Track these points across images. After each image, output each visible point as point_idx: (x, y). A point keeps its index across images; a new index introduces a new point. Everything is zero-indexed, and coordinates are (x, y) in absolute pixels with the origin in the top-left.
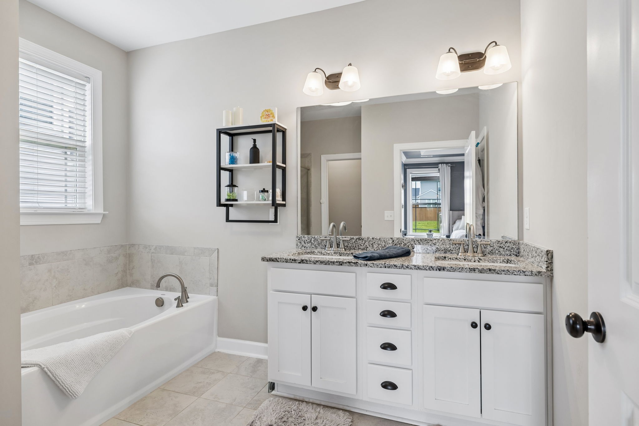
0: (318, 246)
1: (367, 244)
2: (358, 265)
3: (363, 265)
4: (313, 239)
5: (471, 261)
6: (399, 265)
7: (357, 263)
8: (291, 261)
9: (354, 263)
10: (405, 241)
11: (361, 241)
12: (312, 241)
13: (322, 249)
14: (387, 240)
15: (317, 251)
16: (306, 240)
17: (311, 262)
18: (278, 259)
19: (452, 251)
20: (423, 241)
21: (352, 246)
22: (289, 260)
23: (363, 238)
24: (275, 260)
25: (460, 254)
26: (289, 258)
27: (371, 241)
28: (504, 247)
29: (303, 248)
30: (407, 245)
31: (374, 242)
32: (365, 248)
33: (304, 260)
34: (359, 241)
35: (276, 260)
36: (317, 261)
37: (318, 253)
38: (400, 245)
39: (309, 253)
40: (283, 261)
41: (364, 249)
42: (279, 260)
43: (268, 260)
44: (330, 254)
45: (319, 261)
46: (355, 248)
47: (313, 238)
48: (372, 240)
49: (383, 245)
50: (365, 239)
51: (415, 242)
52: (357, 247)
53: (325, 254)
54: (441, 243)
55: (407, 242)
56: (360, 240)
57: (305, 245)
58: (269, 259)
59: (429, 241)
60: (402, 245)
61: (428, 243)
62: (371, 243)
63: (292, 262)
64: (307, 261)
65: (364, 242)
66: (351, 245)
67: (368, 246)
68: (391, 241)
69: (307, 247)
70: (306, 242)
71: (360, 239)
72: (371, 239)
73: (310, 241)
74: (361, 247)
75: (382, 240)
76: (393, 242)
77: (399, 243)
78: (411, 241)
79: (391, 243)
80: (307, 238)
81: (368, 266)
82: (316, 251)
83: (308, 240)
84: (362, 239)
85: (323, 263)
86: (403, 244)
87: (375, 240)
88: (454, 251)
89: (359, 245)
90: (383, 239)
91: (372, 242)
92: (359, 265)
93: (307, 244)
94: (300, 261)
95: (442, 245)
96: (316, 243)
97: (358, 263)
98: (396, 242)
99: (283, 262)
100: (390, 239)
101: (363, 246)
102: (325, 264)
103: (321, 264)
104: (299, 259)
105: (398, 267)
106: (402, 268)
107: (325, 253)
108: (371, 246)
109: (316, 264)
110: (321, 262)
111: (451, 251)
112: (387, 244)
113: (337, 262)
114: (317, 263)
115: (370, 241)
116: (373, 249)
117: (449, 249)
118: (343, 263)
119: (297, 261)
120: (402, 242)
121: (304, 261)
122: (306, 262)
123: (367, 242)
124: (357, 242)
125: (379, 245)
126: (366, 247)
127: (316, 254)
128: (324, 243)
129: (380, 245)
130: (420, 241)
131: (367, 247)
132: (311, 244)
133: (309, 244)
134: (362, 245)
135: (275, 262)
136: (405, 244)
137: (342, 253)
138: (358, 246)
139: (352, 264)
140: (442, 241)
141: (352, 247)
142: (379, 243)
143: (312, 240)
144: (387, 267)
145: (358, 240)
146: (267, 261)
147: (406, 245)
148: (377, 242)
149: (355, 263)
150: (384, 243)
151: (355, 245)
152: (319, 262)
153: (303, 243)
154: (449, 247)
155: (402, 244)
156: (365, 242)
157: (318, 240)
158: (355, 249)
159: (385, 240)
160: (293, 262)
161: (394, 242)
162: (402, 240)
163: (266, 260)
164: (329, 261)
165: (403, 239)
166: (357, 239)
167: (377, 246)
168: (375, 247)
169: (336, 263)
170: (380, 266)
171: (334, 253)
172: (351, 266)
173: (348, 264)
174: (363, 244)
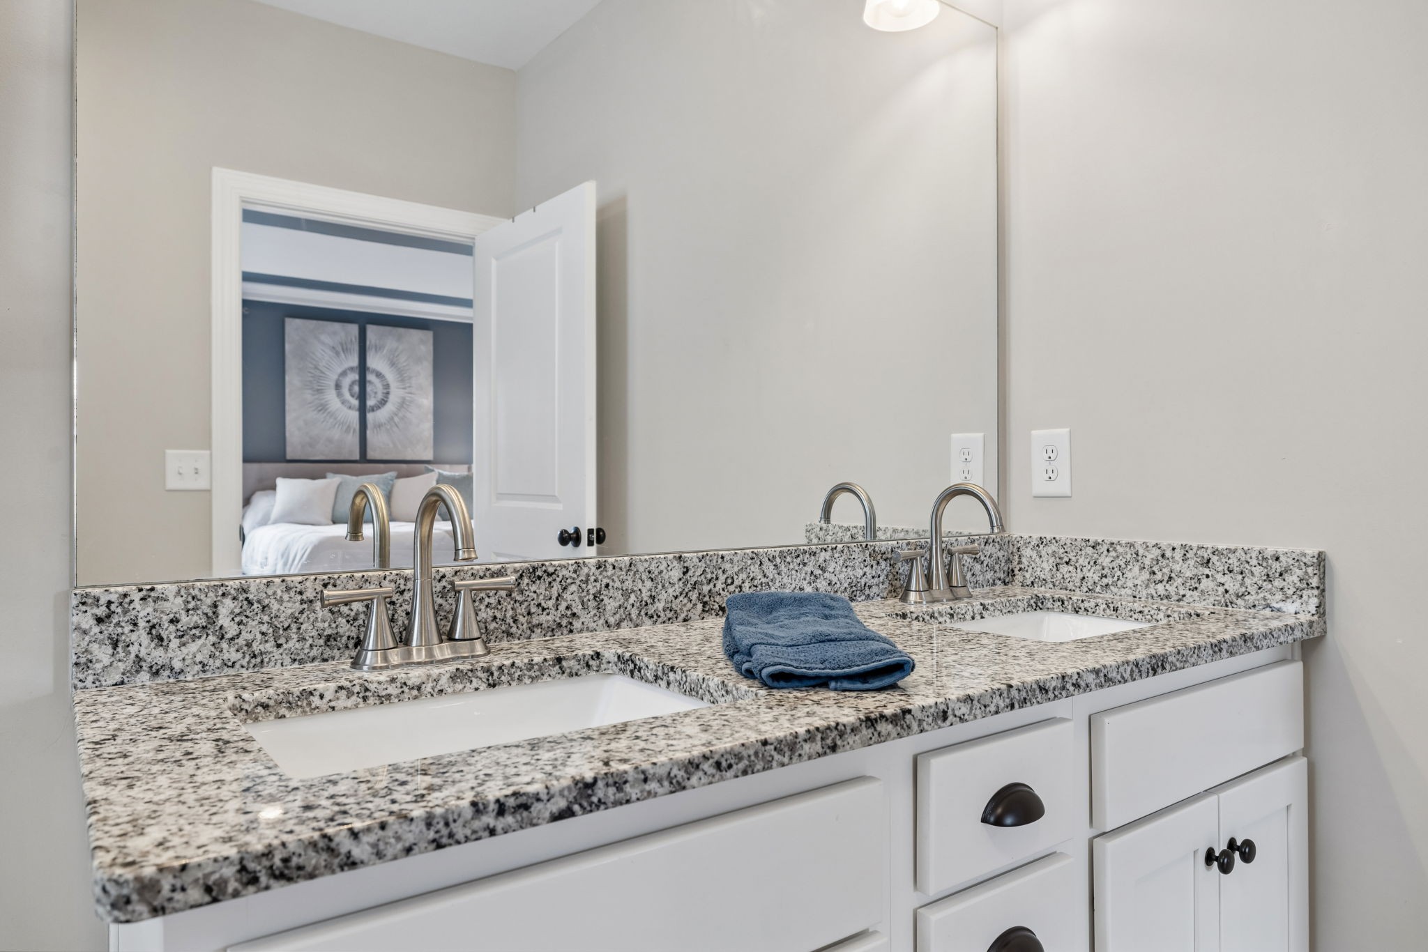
0: (270, 646)
1: (571, 597)
2: (909, 727)
3: (930, 719)
4: (227, 606)
5: (965, 619)
6: (1054, 684)
7: (908, 716)
8: (489, 819)
9: (895, 719)
10: (727, 566)
11: (541, 587)
12: (224, 620)
13: (301, 662)
14: (662, 568)
15: (332, 686)
16: (165, 618)
17: (653, 786)
18: (346, 844)
19: (870, 587)
20: (789, 559)
21: (495, 618)
22: (469, 813)
23: (551, 570)
24: (313, 860)
25: (913, 596)
26: (465, 803)
27: (592, 578)
28: (982, 558)
29: (144, 676)
30: (737, 582)
31: (607, 586)
32: (564, 622)
33: (600, 784)
34: (533, 588)
35: (331, 851)
36: (692, 766)
37: (343, 693)
38: (711, 585)
39: (265, 707)
40: (409, 839)
41: (559, 625)
42: (360, 851)
43: (223, 883)
44: (428, 688)
45: (705, 758)
46: (514, 630)
47: (228, 601)
48: (597, 572)
49: (645, 597)
50: (564, 572)
51: (764, 567)
52: (521, 619)
53: (389, 697)
54: (841, 562)
55: (736, 569)
56: (539, 578)
57: (158, 656)
58: (229, 872)
59: (807, 556)
60: (720, 586)
61: (805, 564)
62: (592, 591)
63: (492, 832)
64: (619, 783)
65: (556, 588)
66: (490, 612)
67: (577, 609)
68: (676, 574)
69: (177, 665)
70: (168, 631)
71: (539, 573)
72: (594, 569)
73: (203, 622)
74: (543, 618)
75: (641, 569)
76: (684, 573)
77: (709, 576)
78: (749, 562)
79: (676, 580)
80: (179, 600)
81: (951, 718)
82: (321, 686)
83: (184, 619)
84: (549, 575)
85: (730, 766)
86: (722, 578)
87: (610, 571)
88: (875, 590)
89: (533, 610)
90: (646, 565)
91: (598, 584)
92: (915, 726)
93: (175, 643)
94: (562, 804)
95: (844, 569)
96: (253, 630)
97: (909, 711)
98: (695, 575)
99: (408, 850)
100: (675, 563)
101: (553, 611)
102: (745, 773)
103: (722, 779)
104: (556, 785)
105: (1051, 695)
106: (1064, 693)
107: (393, 690)
108: (592, 604)
109: (684, 788)
110: (718, 765)
111: (867, 592)
112: (663, 586)
113: (810, 736)
114: (694, 780)
115: (587, 582)
116: (602, 621)
117: (863, 581)
118: (841, 735)
119: (537, 807)
120: (720, 572)
121: (600, 791)
122: (612, 790)
123: (573, 588)
124: (522, 592)
125: (626, 594)
126: (569, 613)
127: (323, 704)
128: (320, 625)
129: (633, 598)
130: (778, 560)
131: (574, 614)
132: (212, 639)
133: (193, 647)
134: (551, 604)
135: (312, 876)
136: (729, 581)
137: (500, 668)
138: (529, 614)
139: (883, 727)
140: (842, 551)
141: (493, 626)
142: (628, 584)
143: (223, 611)
144: (1016, 705)
145: (526, 580)
146: (214, 893)
147: (732, 583)
148: (618, 584)
149: (895, 715)
150: (649, 584)
151: (510, 613)
152: (706, 766)
153: (145, 639)
154: (861, 573)
155: (717, 579)
156: (565, 589)
157: (275, 606)
158: (510, 635)
159: (652, 568)
160: (500, 824)
161: (690, 573)
162: (720, 560)
163: (195, 894)
164: (765, 743)
165: (723, 557)
166: (521, 576)
167: (617, 604)
168: (608, 608)
169: (807, 746)
170: (993, 708)
171: (453, 678)
172: (882, 738)
173: (864, 731)
174: (553, 601)
